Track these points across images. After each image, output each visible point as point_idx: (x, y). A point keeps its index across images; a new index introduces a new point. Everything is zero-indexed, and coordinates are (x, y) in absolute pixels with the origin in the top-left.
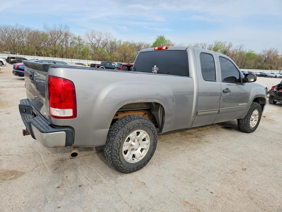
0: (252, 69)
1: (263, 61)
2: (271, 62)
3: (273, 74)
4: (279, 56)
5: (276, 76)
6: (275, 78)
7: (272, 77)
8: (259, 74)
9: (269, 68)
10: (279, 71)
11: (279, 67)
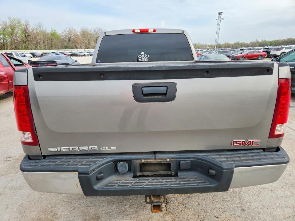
0: (60, 49)
1: (67, 41)
2: (75, 42)
3: (81, 52)
4: (78, 35)
5: (84, 54)
6: (84, 57)
7: (82, 56)
8: (70, 54)
9: (75, 47)
10: (83, 50)
11: (82, 46)
